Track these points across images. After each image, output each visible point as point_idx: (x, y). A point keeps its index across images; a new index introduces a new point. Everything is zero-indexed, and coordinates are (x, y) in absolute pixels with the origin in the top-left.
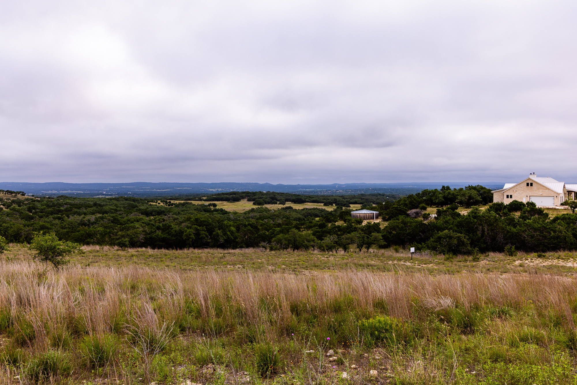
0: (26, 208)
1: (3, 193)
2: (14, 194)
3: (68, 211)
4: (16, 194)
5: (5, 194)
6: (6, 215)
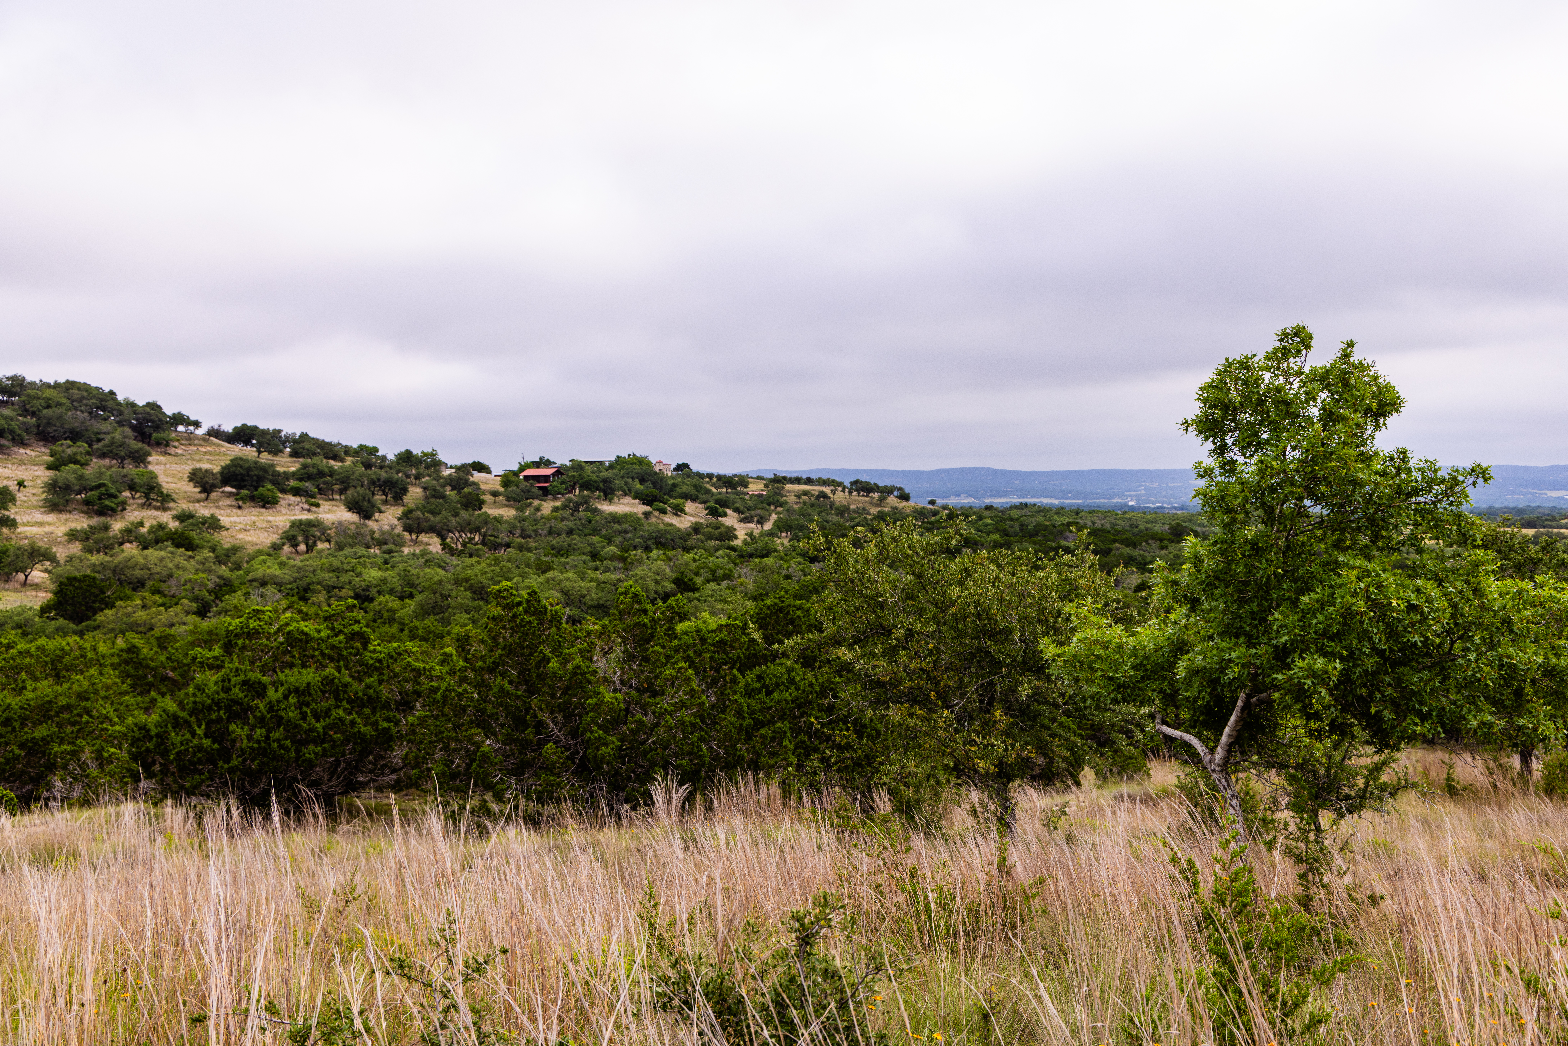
1: (843, 491)
2: (876, 495)
4: (883, 492)
5: (851, 492)
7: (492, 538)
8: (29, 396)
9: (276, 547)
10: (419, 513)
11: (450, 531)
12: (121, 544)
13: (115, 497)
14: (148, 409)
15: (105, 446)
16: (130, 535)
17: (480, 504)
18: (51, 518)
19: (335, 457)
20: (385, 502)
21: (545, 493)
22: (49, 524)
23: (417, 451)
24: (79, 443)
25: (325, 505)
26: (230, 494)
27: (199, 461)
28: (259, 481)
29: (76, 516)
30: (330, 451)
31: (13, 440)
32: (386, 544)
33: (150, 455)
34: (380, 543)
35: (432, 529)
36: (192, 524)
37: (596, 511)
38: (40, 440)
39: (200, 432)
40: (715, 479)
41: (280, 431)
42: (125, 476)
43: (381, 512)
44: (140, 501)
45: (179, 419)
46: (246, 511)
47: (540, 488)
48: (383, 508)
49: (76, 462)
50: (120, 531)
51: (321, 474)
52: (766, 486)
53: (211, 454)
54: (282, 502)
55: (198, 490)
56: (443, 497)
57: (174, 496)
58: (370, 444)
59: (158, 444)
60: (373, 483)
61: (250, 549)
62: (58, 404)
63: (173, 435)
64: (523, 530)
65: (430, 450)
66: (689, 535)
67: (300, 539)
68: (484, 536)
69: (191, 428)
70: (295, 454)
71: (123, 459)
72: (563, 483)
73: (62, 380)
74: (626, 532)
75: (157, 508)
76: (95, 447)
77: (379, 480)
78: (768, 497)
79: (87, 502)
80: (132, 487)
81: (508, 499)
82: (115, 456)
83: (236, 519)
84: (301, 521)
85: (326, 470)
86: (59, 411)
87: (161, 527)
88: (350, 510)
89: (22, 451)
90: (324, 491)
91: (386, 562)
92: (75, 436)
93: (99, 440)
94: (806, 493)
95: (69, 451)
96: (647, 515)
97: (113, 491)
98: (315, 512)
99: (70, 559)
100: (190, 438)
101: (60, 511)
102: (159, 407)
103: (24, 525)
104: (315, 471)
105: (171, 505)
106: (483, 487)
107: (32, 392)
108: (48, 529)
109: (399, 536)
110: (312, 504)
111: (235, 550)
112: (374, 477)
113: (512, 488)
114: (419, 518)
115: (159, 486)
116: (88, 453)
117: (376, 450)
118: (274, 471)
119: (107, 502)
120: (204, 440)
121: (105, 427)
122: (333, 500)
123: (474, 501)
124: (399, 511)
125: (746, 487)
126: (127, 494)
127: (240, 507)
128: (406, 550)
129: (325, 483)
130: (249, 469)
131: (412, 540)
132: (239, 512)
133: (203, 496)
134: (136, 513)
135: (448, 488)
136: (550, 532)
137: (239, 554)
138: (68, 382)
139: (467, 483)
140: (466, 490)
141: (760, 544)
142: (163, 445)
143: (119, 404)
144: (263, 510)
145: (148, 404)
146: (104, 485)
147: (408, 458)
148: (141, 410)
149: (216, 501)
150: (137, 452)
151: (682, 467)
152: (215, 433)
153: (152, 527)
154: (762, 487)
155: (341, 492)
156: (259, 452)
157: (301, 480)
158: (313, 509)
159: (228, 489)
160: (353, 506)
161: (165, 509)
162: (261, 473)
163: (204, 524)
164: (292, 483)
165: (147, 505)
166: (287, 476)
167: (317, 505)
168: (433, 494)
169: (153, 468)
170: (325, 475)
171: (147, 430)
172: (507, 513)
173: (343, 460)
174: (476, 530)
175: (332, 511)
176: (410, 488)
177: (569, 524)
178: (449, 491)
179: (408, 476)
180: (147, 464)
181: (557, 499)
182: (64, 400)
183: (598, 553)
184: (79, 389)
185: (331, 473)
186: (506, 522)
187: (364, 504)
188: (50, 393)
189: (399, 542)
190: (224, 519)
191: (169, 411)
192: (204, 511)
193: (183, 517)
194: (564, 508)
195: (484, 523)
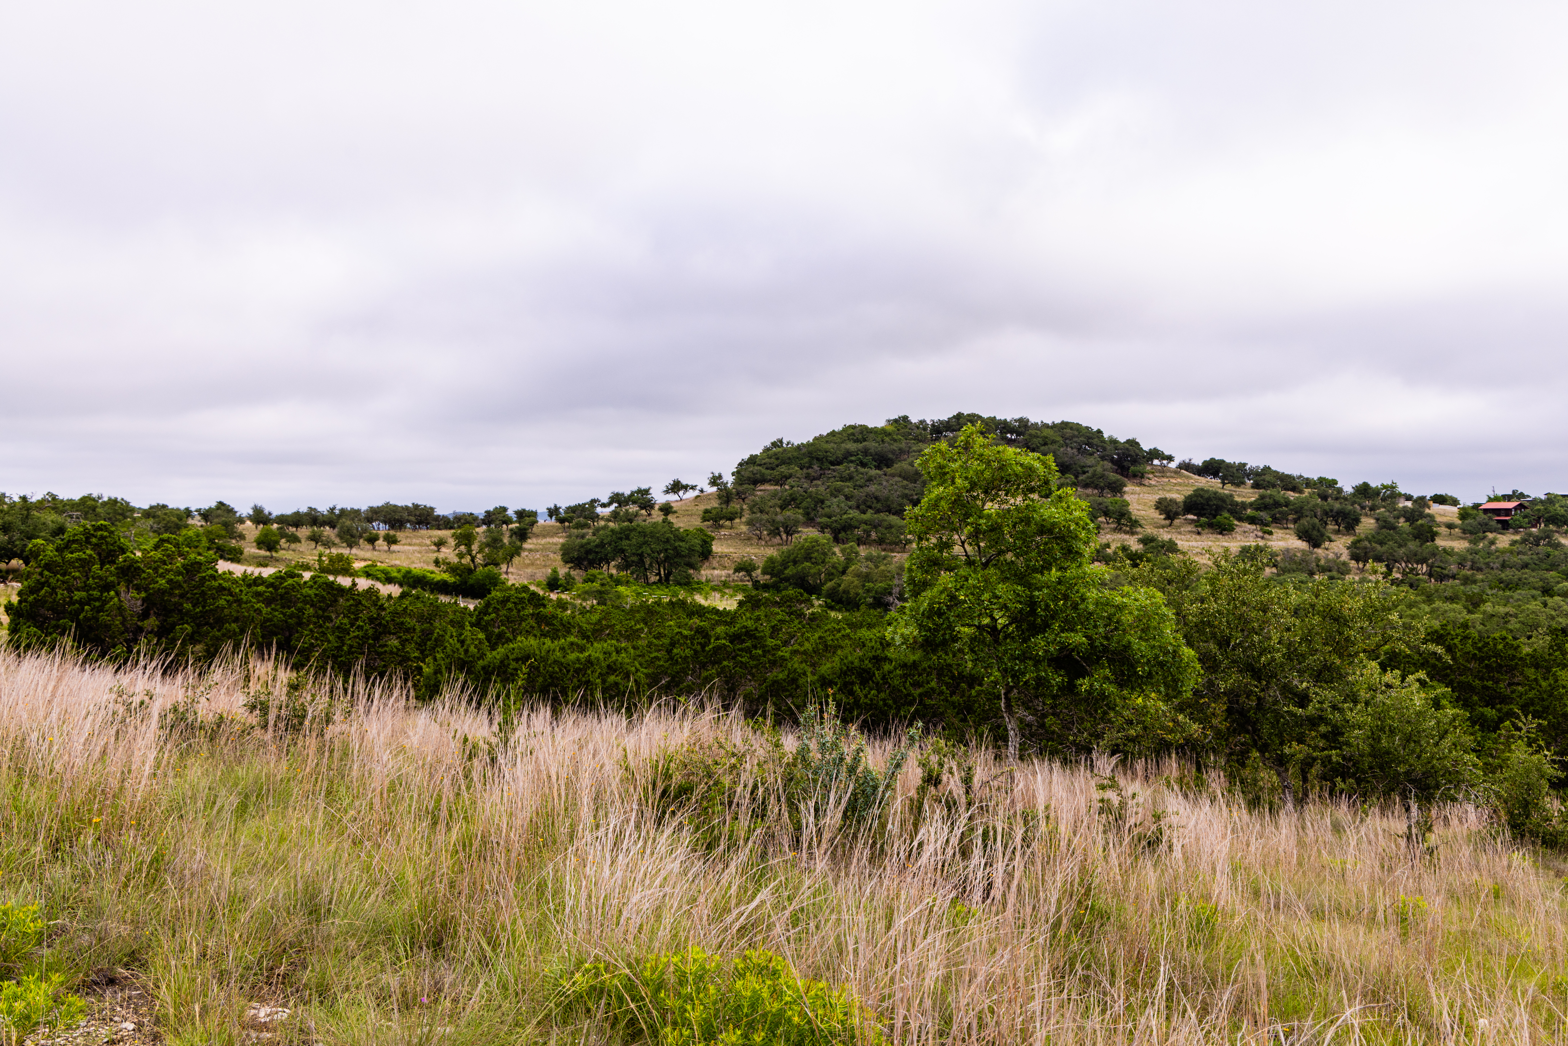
7: (1438, 570)
8: (1030, 435)
10: (1367, 543)
11: (1396, 561)
14: (1128, 446)
15: (1088, 478)
17: (1433, 536)
19: (1294, 489)
20: (1338, 532)
21: (1505, 526)
23: (1374, 484)
24: (1067, 475)
25: (1278, 533)
26: (1192, 521)
27: (1168, 491)
28: (1217, 510)
30: (1289, 483)
32: (1330, 571)
33: (1125, 486)
34: (1324, 569)
35: (1378, 559)
36: (1153, 547)
37: (1559, 545)
39: (1173, 465)
41: (1245, 465)
42: (1100, 504)
43: (1331, 541)
44: (1113, 526)
45: (1155, 454)
46: (1204, 537)
47: (1499, 521)
48: (1333, 537)
51: (1277, 504)
53: (1180, 484)
54: (1238, 529)
55: (1163, 517)
56: (1393, 528)
57: (1142, 522)
58: (1330, 477)
59: (1135, 476)
60: (1326, 513)
62: (1054, 442)
63: (1149, 468)
64: (1473, 562)
65: (1390, 483)
68: (1431, 567)
69: (1165, 462)
70: (1256, 486)
71: (1102, 489)
72: (1525, 517)
73: (1058, 421)
75: (1126, 533)
76: (1080, 478)
77: (1331, 511)
80: (1107, 514)
81: (1464, 531)
82: (1096, 487)
83: (1194, 544)
84: (1252, 547)
85: (1282, 501)
86: (1053, 448)
87: (1124, 549)
88: (1300, 538)
90: (1278, 521)
93: (1084, 473)
98: (1267, 540)
100: (1163, 471)
102: (1138, 444)
104: (1271, 501)
105: (1139, 529)
106: (1439, 519)
107: (1033, 432)
109: (1344, 564)
110: (1265, 532)
112: (1327, 508)
113: (1469, 521)
114: (1366, 548)
115: (1130, 513)
116: (1074, 484)
117: (1335, 482)
118: (1232, 501)
120: (1175, 472)
121: (1090, 461)
122: (1287, 528)
123: (1426, 534)
124: (1349, 540)
127: (1199, 533)
129: (1280, 513)
130: (1209, 499)
131: (1358, 569)
132: (1198, 537)
133: (1168, 522)
134: (1108, 536)
135: (1402, 520)
136: (1505, 565)
138: (1063, 422)
139: (1422, 516)
140: (1420, 522)
142: (1139, 477)
143: (1104, 441)
144: (1220, 536)
145: (1128, 441)
147: (1365, 490)
148: (1122, 446)
149: (1179, 527)
150: (1115, 483)
152: (1187, 466)
153: (1117, 549)
155: (1295, 521)
156: (1224, 484)
157: (1257, 509)
158: (1267, 536)
159: (1191, 517)
160: (1303, 535)
161: (1133, 533)
162: (1220, 503)
163: (1163, 547)
164: (1249, 512)
165: (1118, 530)
166: (1244, 506)
167: (1271, 533)
168: (1385, 525)
169: (1127, 497)
170: (1280, 505)
171: (1125, 464)
172: (1460, 545)
173: (1301, 492)
174: (1423, 561)
175: (1283, 539)
176: (1363, 519)
177: (1525, 558)
178: (1402, 523)
179: (1363, 508)
180: (1122, 493)
181: (1517, 533)
182: (1059, 439)
183: (1551, 589)
184: (1071, 429)
185: (1287, 503)
186: (1457, 554)
187: (1315, 533)
188: (1047, 432)
189: (1343, 569)
190: (1182, 543)
191: (1146, 446)
192: (1165, 536)
193: (1146, 541)
194: (1524, 541)
195: (1434, 555)
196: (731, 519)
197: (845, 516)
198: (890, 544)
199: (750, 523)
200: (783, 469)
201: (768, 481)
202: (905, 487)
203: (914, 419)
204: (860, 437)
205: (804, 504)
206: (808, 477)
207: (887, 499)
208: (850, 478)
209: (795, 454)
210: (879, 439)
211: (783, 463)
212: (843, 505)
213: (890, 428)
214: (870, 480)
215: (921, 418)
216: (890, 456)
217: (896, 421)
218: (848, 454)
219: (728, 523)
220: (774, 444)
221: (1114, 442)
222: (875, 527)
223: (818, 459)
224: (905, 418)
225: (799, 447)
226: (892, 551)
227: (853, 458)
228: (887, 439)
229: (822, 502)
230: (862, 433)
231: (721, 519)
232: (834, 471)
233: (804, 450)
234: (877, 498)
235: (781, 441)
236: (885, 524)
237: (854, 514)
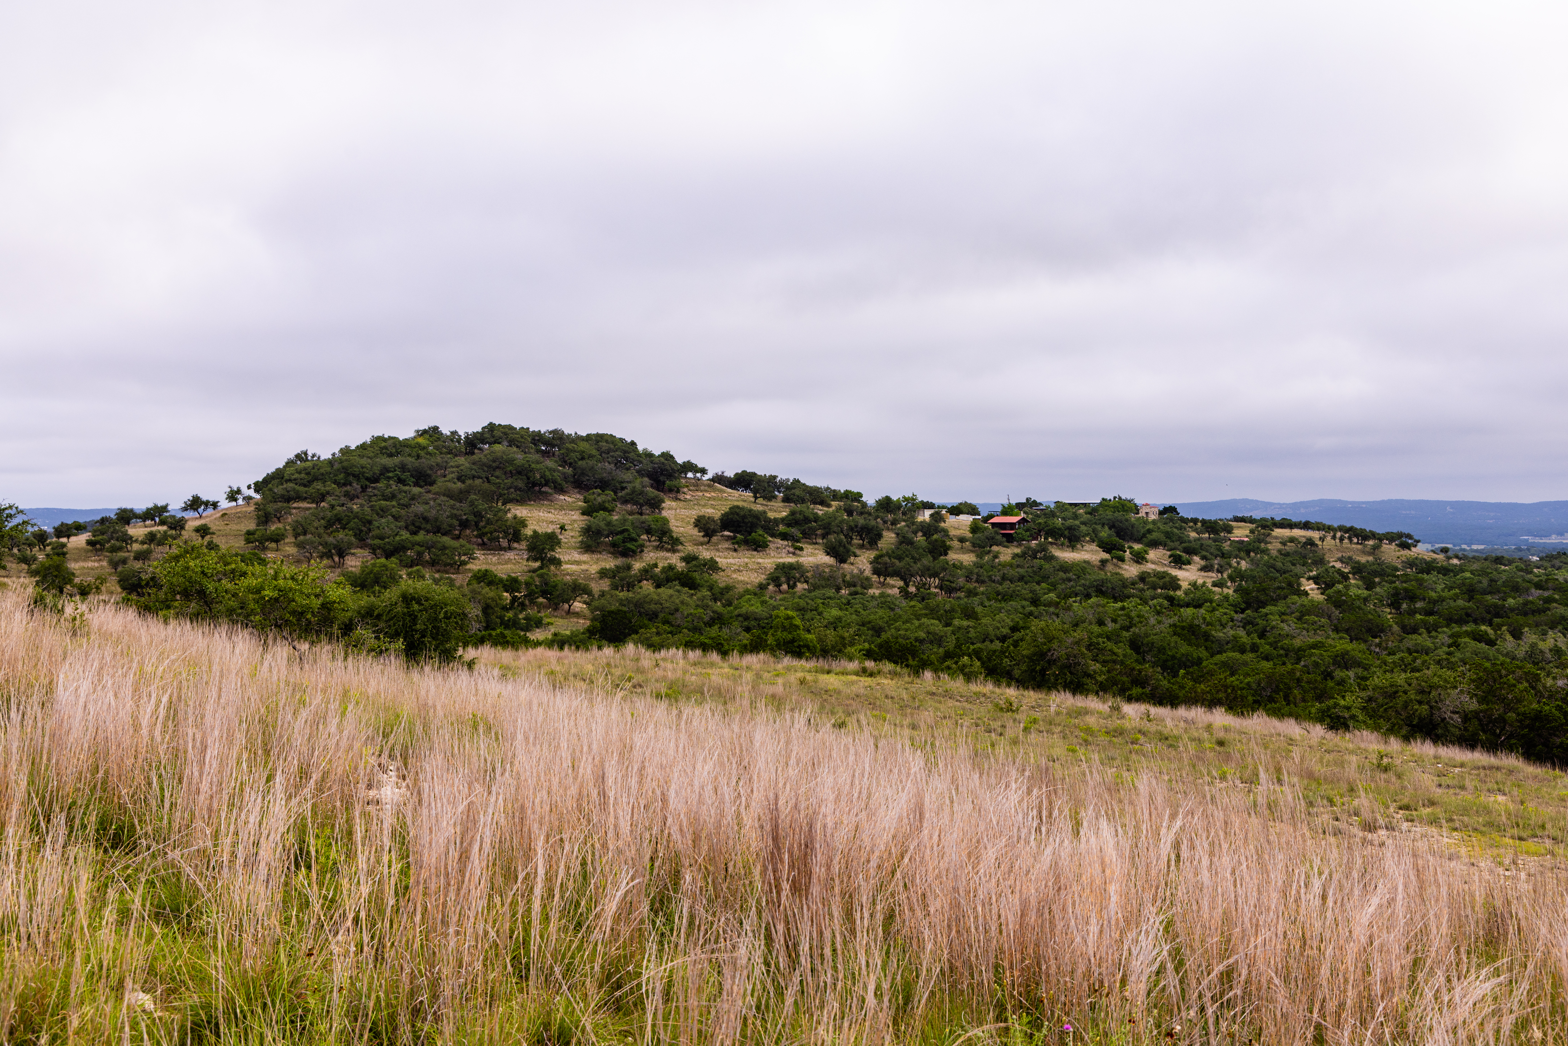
0: (1384, 594)
1: (1334, 537)
2: (1371, 542)
3: (1533, 612)
4: (1381, 540)
5: (1342, 539)
6: (1297, 614)
7: (948, 583)
8: (567, 449)
9: (762, 587)
10: (886, 559)
11: (912, 576)
12: (640, 581)
13: (636, 540)
14: (662, 460)
15: (627, 494)
16: (647, 573)
17: (946, 550)
18: (585, 557)
19: (823, 503)
20: (862, 547)
21: (1010, 539)
22: (585, 562)
23: (896, 496)
24: (607, 492)
25: (808, 549)
26: (728, 538)
27: (704, 506)
28: (752, 528)
29: (605, 556)
30: (818, 496)
31: (555, 487)
32: (855, 586)
33: (663, 501)
34: (849, 585)
35: (896, 574)
36: (695, 566)
37: (1052, 558)
38: (575, 488)
39: (706, 478)
40: (1199, 524)
41: (775, 477)
42: (643, 522)
43: (855, 556)
44: (655, 544)
45: (689, 466)
46: (740, 554)
47: (1005, 535)
48: (858, 552)
49: (605, 509)
50: (639, 570)
51: (807, 520)
52: (1252, 532)
53: (714, 499)
54: (771, 545)
55: (702, 534)
56: (911, 543)
57: (682, 539)
58: (855, 490)
59: (670, 490)
60: (851, 529)
61: (740, 589)
62: (591, 456)
63: (683, 481)
64: (978, 575)
65: (911, 494)
66: (1133, 584)
67: (783, 579)
68: (942, 580)
69: (699, 475)
70: (786, 500)
71: (642, 505)
72: (1027, 530)
73: (592, 432)
74: (1070, 580)
75: (668, 550)
76: (620, 494)
77: (856, 526)
78: (1249, 543)
79: (614, 545)
80: (649, 532)
81: (974, 545)
82: (636, 503)
83: (731, 561)
84: (784, 564)
85: (812, 517)
86: (591, 463)
87: (671, 568)
88: (828, 554)
89: (562, 497)
90: (808, 536)
91: (848, 603)
92: (603, 485)
93: (623, 489)
94: (1292, 540)
95: (599, 499)
96: (1103, 562)
97: (634, 535)
98: (799, 556)
99: (603, 594)
100: (697, 484)
101: (593, 552)
102: (672, 457)
103: (566, 563)
104: (801, 517)
105: (680, 547)
106: (952, 532)
107: (569, 445)
108: (584, 567)
109: (868, 579)
110: (796, 548)
111: (728, 589)
112: (852, 524)
113: (978, 535)
114: (886, 563)
115: (670, 531)
116: (614, 500)
117: (860, 495)
118: (766, 517)
119: (629, 545)
120: (709, 486)
121: (627, 476)
122: (816, 543)
123: (940, 548)
124: (872, 554)
125: (1230, 532)
126: (644, 537)
127: (735, 550)
128: (871, 591)
129: (810, 528)
130: (744, 517)
132: (735, 554)
133: (706, 539)
134: (652, 554)
135: (920, 534)
136: (1004, 578)
137: (731, 593)
138: (598, 434)
139: (937, 530)
140: (935, 536)
141: (1198, 594)
142: (675, 492)
143: (639, 455)
144: (755, 553)
145: (663, 454)
146: (627, 530)
147: (887, 503)
148: (657, 460)
149: (716, 544)
150: (653, 499)
151: (1170, 510)
152: (719, 479)
153: (664, 568)
154: (1247, 532)
155: (824, 536)
156: (756, 498)
157: (789, 525)
158: (798, 552)
159: (727, 533)
160: (831, 551)
161: (674, 551)
162: (755, 520)
163: (704, 565)
164: (782, 528)
165: (660, 547)
166: (776, 521)
167: (801, 549)
168: (904, 540)
169: (665, 513)
170: (810, 521)
171: (662, 478)
172: (968, 559)
173: (829, 506)
174: (935, 575)
175: (812, 555)
176: (885, 533)
177: (1021, 571)
178: (920, 538)
179: (885, 522)
180: (661, 509)
181: (1020, 545)
182: (594, 452)
183: (1039, 600)
184: (607, 442)
185: (816, 519)
186: (965, 568)
187: (841, 549)
188: (583, 446)
189: (866, 584)
190: (722, 561)
191: (680, 460)
192: (705, 554)
193: (689, 559)
194: (1023, 555)
195: (944, 569)
196: (277, 541)
197: (398, 538)
198: (446, 565)
199: (300, 546)
200: (318, 485)
201: (304, 499)
202: (452, 507)
203: (446, 430)
204: (394, 450)
205: (352, 525)
206: (347, 494)
207: (436, 520)
208: (393, 497)
209: (329, 469)
210: (414, 454)
211: (316, 479)
212: (392, 526)
213: (421, 440)
214: (413, 498)
215: (452, 430)
216: (429, 472)
217: (425, 432)
218: (385, 470)
219: (273, 545)
220: (298, 456)
221: (649, 455)
222: (429, 548)
223: (354, 476)
224: (435, 429)
225: (330, 462)
226: (447, 573)
227: (391, 475)
228: (422, 453)
229: (370, 522)
230: (395, 446)
231: (267, 540)
232: (374, 488)
233: (337, 466)
234: (426, 519)
235: (306, 454)
236: (439, 545)
237: (405, 535)
